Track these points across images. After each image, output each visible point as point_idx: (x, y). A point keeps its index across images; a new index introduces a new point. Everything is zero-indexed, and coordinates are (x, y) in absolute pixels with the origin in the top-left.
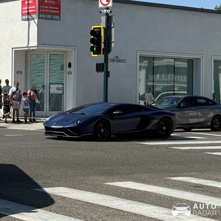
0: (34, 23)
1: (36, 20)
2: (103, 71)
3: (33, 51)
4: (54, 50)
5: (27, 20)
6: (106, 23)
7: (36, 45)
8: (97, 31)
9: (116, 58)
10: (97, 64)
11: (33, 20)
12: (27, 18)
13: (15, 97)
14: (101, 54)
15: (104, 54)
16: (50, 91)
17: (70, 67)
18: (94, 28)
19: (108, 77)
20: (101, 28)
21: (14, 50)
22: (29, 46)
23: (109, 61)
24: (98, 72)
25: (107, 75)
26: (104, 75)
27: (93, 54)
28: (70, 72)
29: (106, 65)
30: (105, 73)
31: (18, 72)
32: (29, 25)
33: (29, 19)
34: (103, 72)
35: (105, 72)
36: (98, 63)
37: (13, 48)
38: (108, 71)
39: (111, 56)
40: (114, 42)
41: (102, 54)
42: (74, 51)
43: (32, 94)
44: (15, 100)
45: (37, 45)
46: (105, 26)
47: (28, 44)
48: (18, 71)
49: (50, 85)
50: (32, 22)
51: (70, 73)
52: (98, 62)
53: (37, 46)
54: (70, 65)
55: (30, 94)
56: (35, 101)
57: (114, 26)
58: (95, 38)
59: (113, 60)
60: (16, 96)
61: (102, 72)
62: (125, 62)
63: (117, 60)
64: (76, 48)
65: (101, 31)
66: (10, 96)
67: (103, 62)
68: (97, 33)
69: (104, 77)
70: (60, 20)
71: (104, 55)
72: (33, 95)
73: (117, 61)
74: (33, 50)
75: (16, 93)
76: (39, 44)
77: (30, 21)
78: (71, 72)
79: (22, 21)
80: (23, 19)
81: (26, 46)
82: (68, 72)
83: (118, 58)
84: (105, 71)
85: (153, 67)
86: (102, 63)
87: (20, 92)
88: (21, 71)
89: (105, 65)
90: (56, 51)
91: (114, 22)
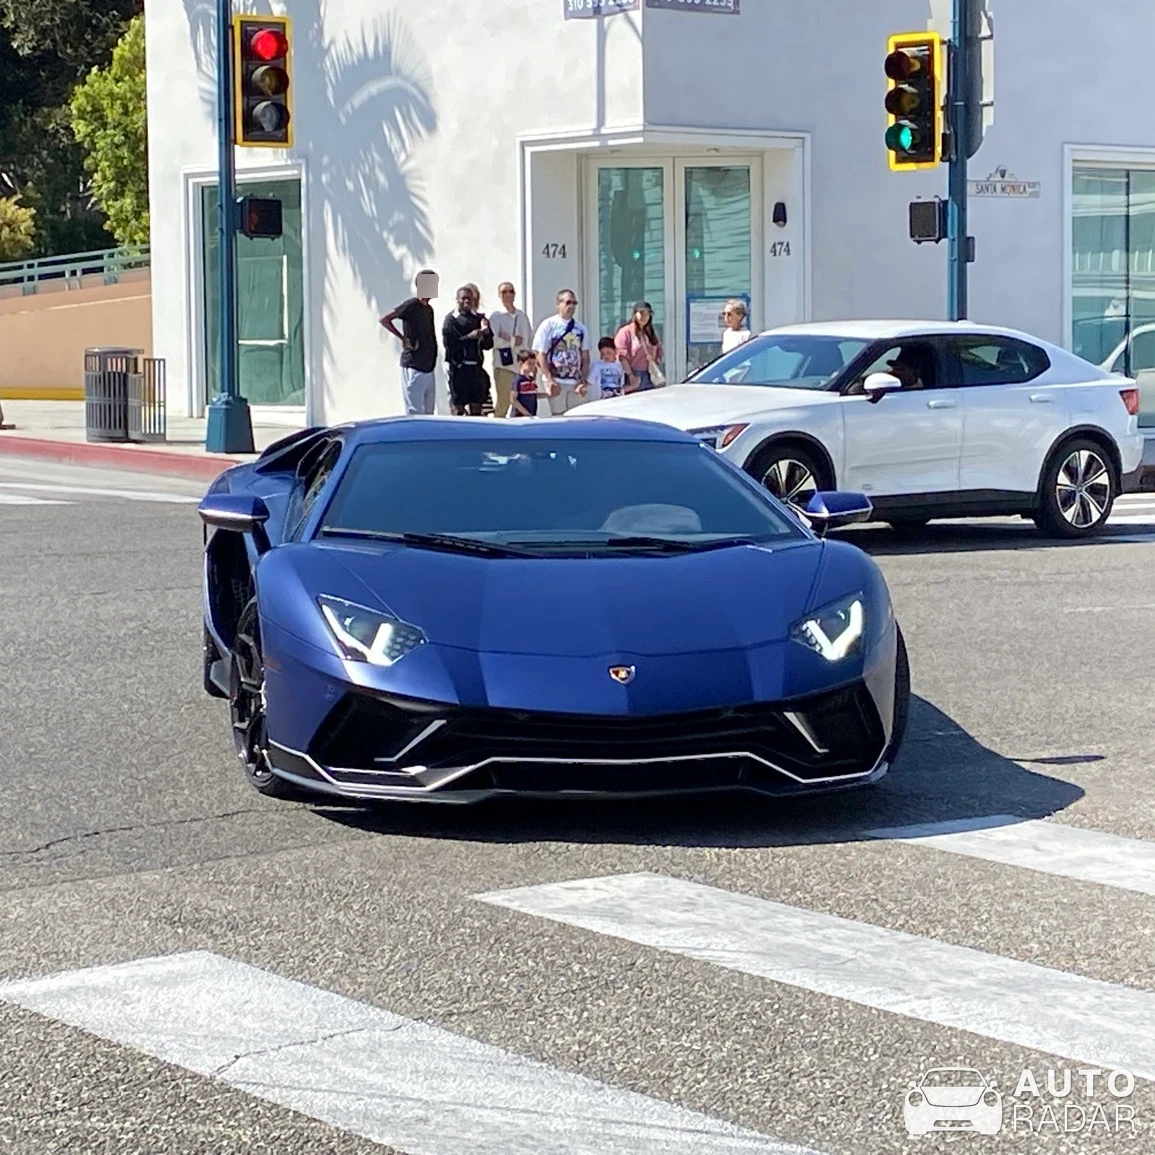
0: (627, 28)
1: (637, 16)
2: (945, 236)
3: (615, 155)
4: (709, 150)
5: (591, 13)
6: (957, 19)
7: (641, 128)
8: (915, 57)
9: (999, 175)
10: (913, 206)
11: (621, 15)
12: (590, 6)
13: (563, 361)
14: (933, 160)
15: (950, 160)
16: (692, 332)
17: (781, 223)
18: (899, 46)
19: (968, 264)
20: (930, 44)
21: (529, 150)
22: (603, 131)
23: (971, 189)
24: (919, 242)
25: (965, 251)
26: (952, 254)
27: (899, 160)
28: (782, 244)
29: (956, 207)
30: (956, 243)
31: (552, 250)
32: (602, 35)
33: (604, 11)
34: (944, 241)
35: (954, 240)
36: (920, 201)
37: (523, 144)
38: (969, 235)
39: (976, 168)
40: (992, 104)
41: (942, 160)
42: (799, 151)
43: (635, 344)
44: (562, 374)
45: (644, 126)
46: (949, 35)
47: (601, 121)
48: (547, 247)
49: (691, 305)
50: (617, 25)
51: (781, 248)
52: (919, 197)
53: (644, 131)
54: (780, 214)
55: (628, 344)
56: (649, 375)
57: (991, 30)
58: (905, 86)
59: (984, 188)
60: (564, 355)
61: (937, 241)
62: (1036, 195)
63: (1005, 183)
64: (807, 136)
65: (931, 57)
66: (540, 358)
67: (946, 197)
68: (910, 65)
69: (952, 261)
70: (738, 13)
71: (947, 164)
72: (640, 350)
73: (1003, 189)
74: (613, 152)
75: (565, 342)
76: (651, 124)
77: (607, 20)
78: (788, 245)
79: (566, 19)
80: (571, 9)
81: (591, 133)
82: (774, 246)
83: (1007, 178)
84: (956, 236)
85: (1127, 217)
86: (937, 200)
87: (581, 336)
88: (564, 247)
89: (953, 210)
90: (716, 150)
91: (990, 14)
